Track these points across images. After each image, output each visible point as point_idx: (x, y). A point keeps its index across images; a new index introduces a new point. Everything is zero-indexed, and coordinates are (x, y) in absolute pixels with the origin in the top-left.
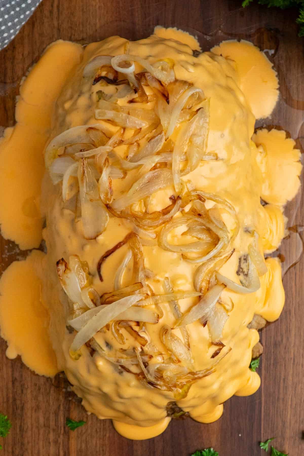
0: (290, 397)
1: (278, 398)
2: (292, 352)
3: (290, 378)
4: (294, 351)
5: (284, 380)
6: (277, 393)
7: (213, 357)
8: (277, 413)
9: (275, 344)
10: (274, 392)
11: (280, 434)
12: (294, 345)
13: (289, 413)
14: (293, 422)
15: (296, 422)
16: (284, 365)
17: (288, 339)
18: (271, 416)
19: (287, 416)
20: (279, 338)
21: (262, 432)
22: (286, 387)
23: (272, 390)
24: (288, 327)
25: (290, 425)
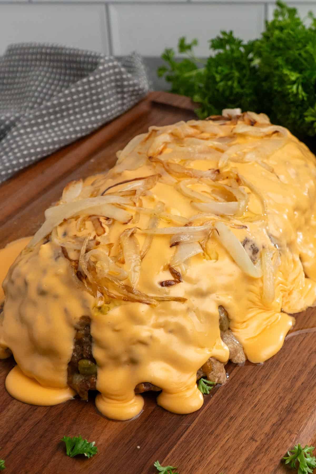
0: (227, 438)
1: (213, 432)
2: (259, 397)
3: (240, 420)
4: (261, 398)
5: (232, 418)
6: (214, 427)
7: (162, 284)
8: (200, 446)
9: (243, 383)
10: (211, 424)
11: (189, 468)
12: (264, 393)
13: (216, 452)
14: (214, 462)
15: (218, 464)
16: (240, 405)
17: (261, 384)
18: (190, 446)
19: (211, 454)
20: (252, 379)
21: (169, 456)
22: (229, 426)
23: (209, 422)
24: (269, 375)
25: (208, 464)
